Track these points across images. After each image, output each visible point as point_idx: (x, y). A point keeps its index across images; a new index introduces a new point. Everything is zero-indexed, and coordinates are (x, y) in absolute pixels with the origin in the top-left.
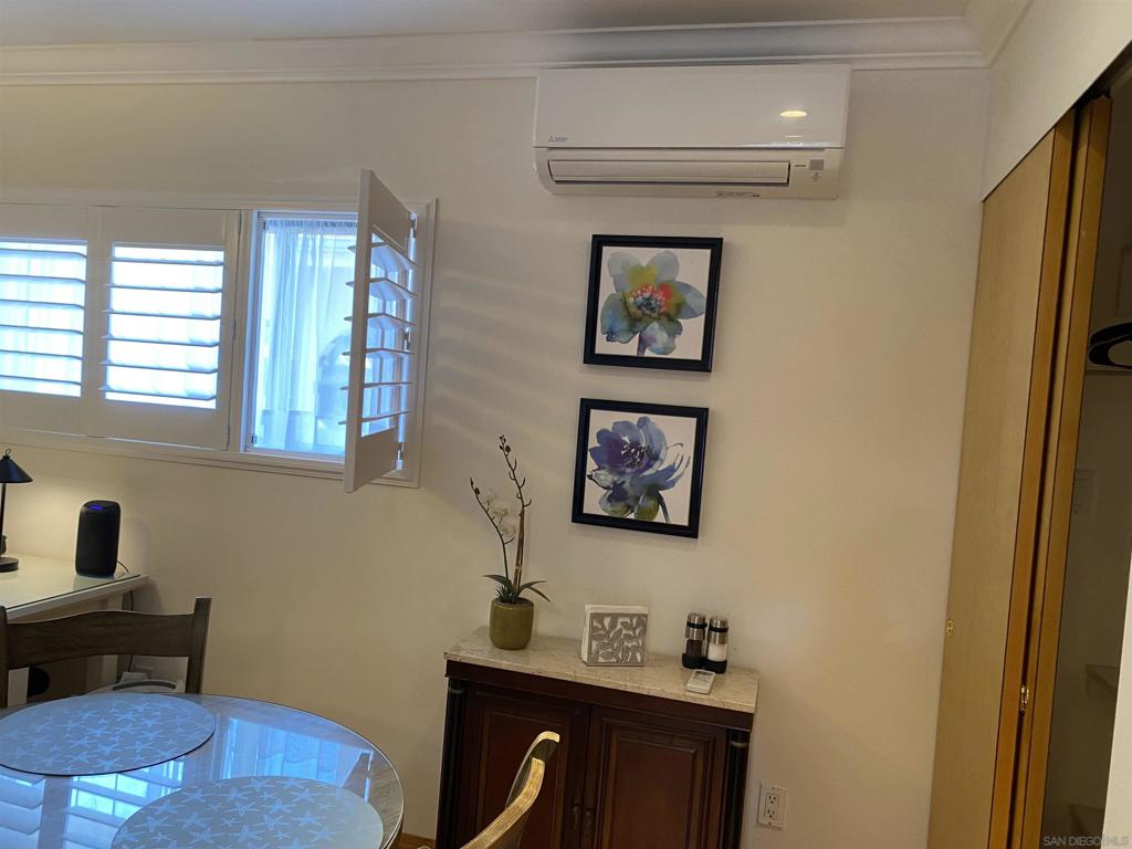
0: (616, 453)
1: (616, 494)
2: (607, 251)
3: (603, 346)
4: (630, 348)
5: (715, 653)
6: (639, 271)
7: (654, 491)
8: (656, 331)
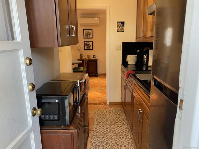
0: (87, 45)
1: (87, 47)
2: (84, 30)
3: (85, 37)
4: (87, 37)
5: (95, 57)
6: (87, 32)
7: (90, 47)
8: (88, 36)
